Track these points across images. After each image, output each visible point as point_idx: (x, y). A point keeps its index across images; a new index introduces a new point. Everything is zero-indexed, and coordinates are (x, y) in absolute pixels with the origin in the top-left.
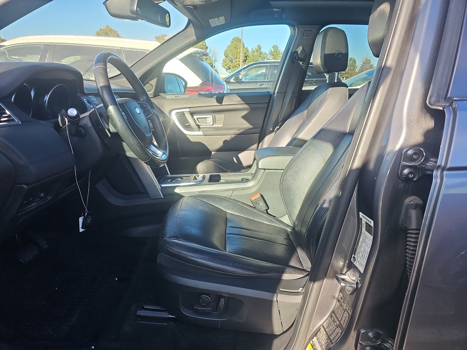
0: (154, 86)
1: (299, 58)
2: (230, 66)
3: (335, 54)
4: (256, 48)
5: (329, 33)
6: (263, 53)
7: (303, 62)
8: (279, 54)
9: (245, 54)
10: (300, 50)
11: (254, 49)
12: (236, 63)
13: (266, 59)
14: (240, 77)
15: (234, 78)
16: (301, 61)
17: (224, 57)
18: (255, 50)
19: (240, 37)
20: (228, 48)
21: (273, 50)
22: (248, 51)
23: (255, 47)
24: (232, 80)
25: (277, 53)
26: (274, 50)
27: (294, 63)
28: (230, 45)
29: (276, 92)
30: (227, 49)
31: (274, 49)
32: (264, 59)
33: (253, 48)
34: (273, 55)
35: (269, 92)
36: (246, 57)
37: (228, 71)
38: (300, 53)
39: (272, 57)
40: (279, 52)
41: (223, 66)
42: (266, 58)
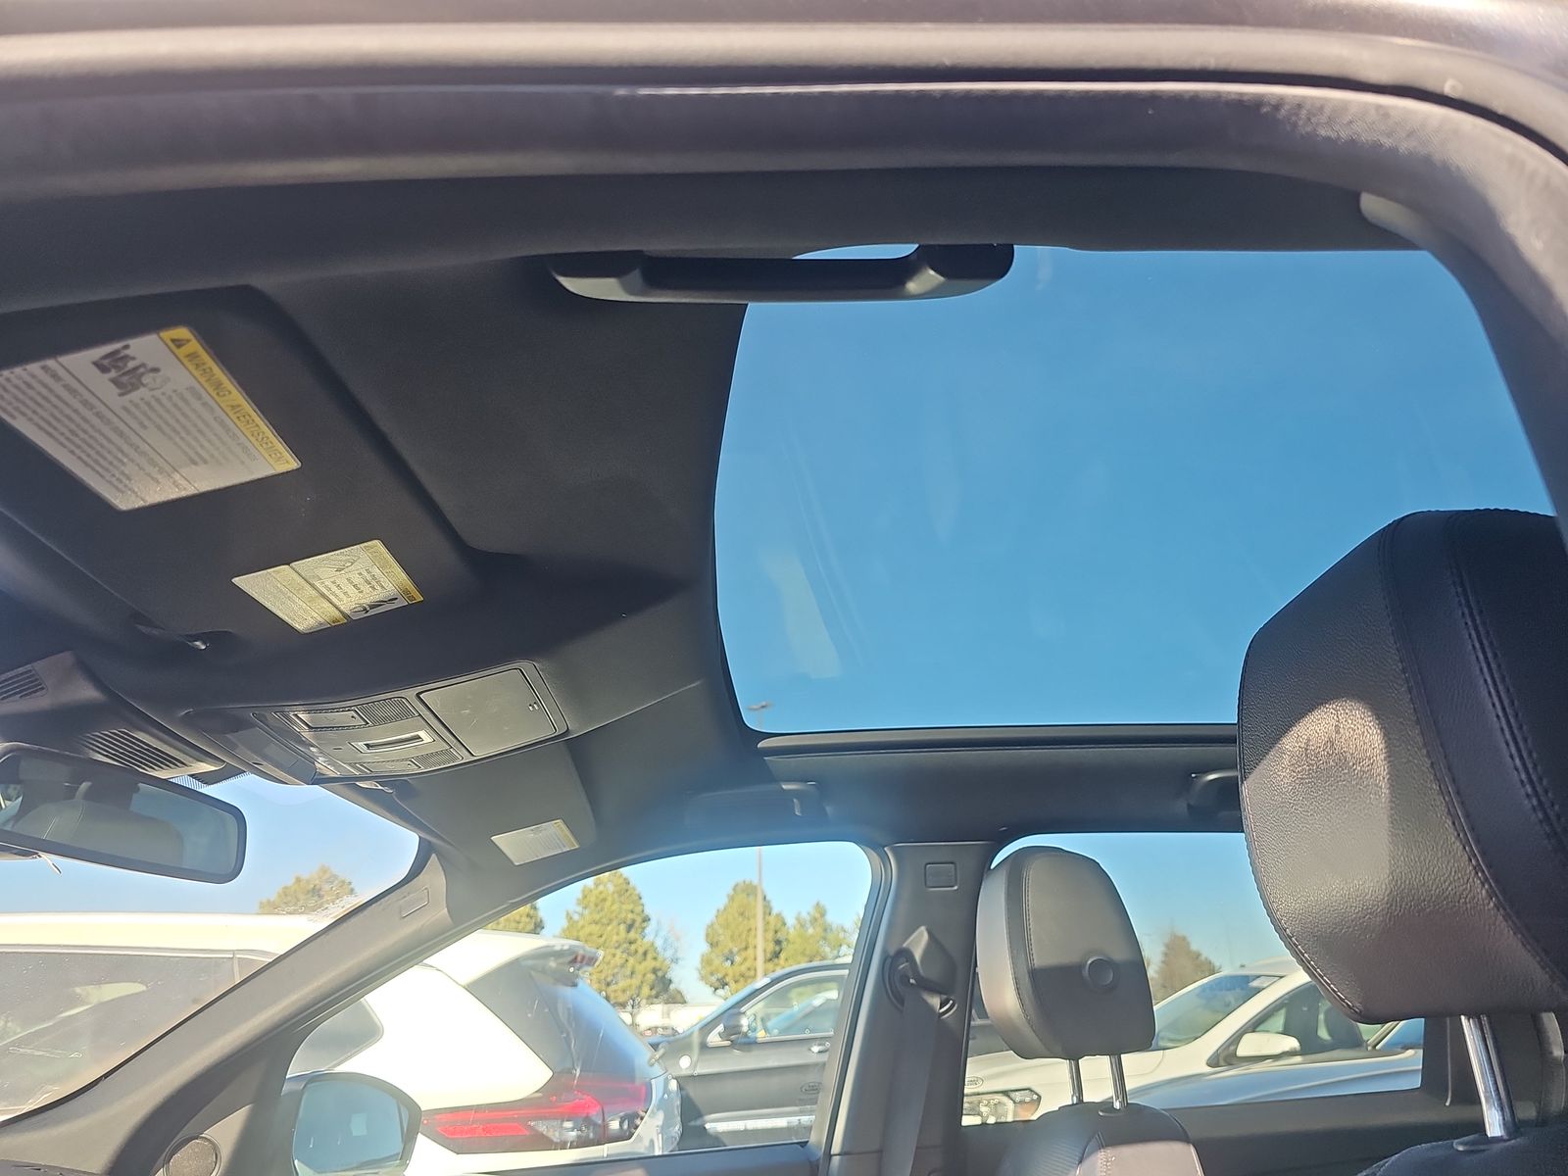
0: (226, 1151)
1: (923, 978)
2: (726, 975)
3: (1080, 967)
4: (808, 914)
5: (1035, 875)
7: (944, 997)
9: (776, 932)
10: (919, 943)
11: (804, 915)
12: (747, 964)
14: (744, 1022)
15: (720, 1028)
16: (934, 990)
17: (704, 947)
18: (808, 918)
19: (755, 882)
20: (717, 917)
22: (784, 925)
23: (806, 910)
24: (714, 1039)
27: (902, 1003)
28: (725, 908)
29: (836, 1148)
30: (714, 920)
33: (799, 914)
35: (804, 1144)
36: (778, 942)
37: (720, 992)
38: (922, 961)
41: (703, 978)
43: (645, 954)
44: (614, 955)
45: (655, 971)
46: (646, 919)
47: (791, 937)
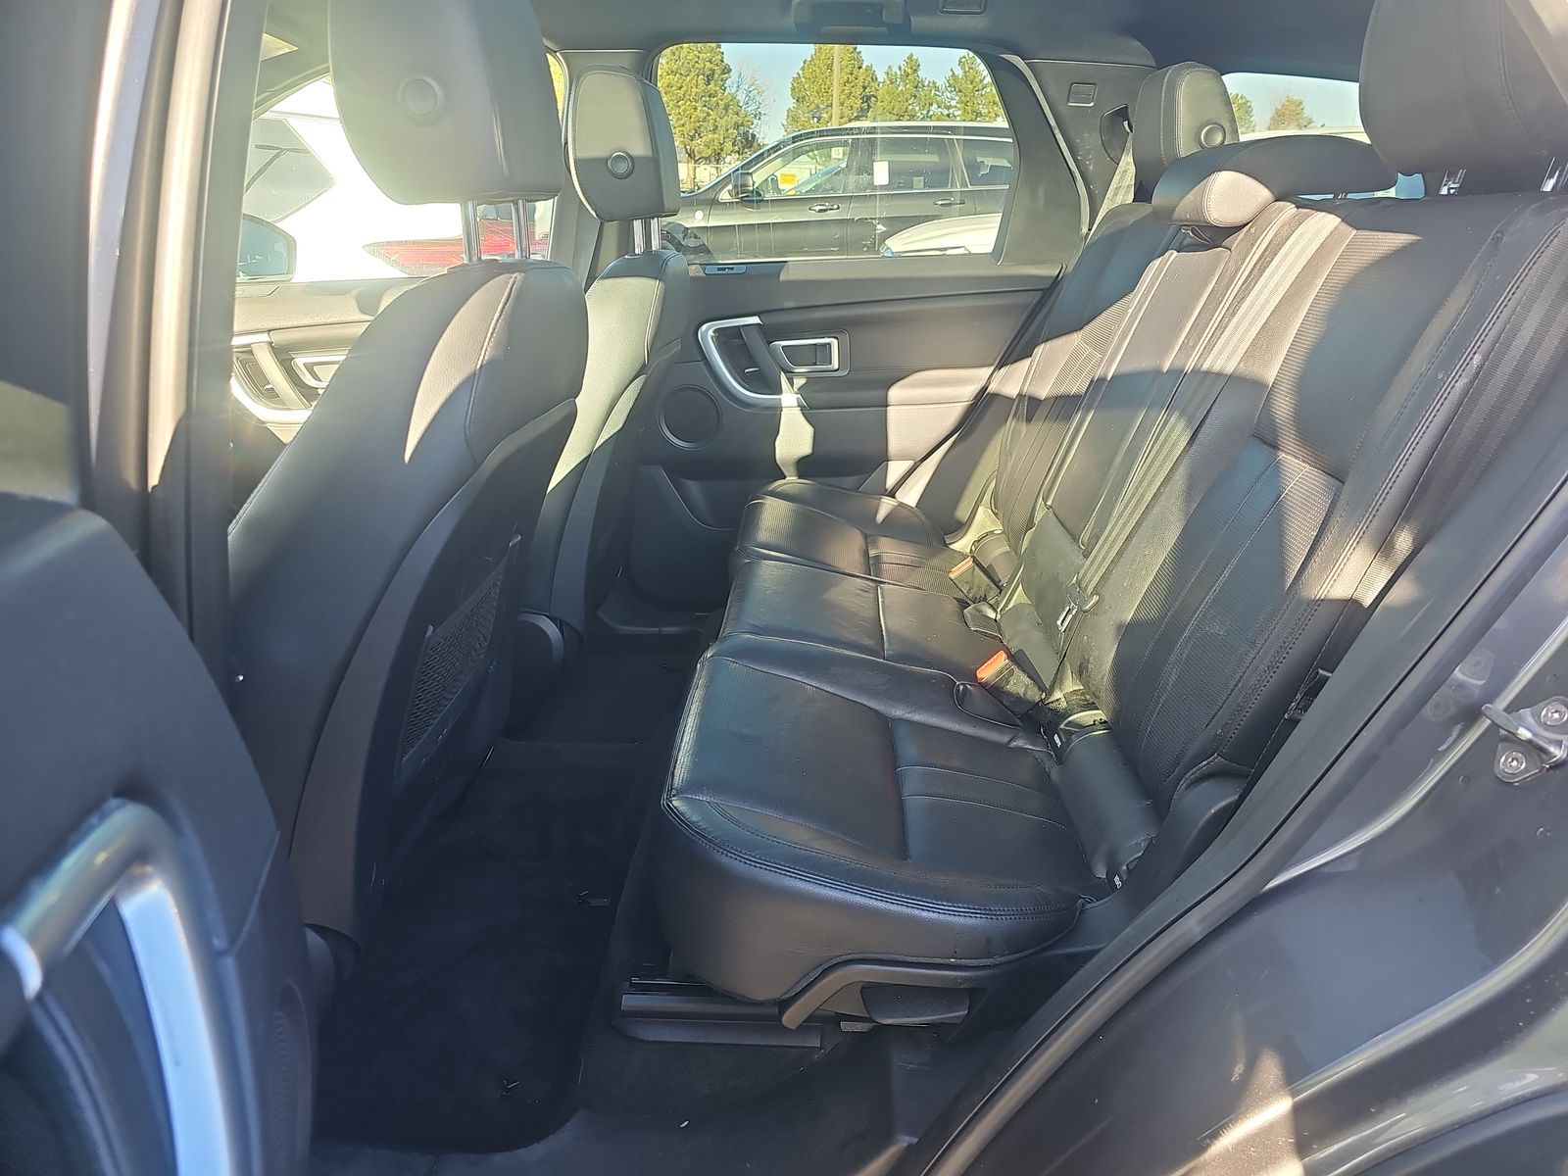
4: (900, 68)
6: (926, 84)
8: (980, 87)
9: (865, 88)
11: (895, 69)
13: (935, 106)
15: (730, 187)
17: (791, 103)
18: (899, 73)
20: (803, 69)
21: (959, 72)
22: (874, 79)
24: (725, 196)
25: (974, 84)
26: (965, 72)
28: (813, 59)
30: (800, 72)
31: (963, 68)
32: (931, 105)
33: (889, 67)
34: (960, 91)
36: (866, 100)
39: (957, 98)
40: (981, 81)
42: (937, 103)
43: (726, 108)
44: (696, 108)
45: (737, 126)
46: (727, 70)
47: (880, 95)
